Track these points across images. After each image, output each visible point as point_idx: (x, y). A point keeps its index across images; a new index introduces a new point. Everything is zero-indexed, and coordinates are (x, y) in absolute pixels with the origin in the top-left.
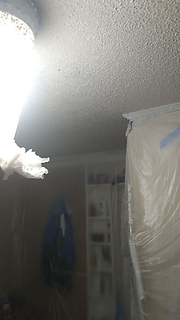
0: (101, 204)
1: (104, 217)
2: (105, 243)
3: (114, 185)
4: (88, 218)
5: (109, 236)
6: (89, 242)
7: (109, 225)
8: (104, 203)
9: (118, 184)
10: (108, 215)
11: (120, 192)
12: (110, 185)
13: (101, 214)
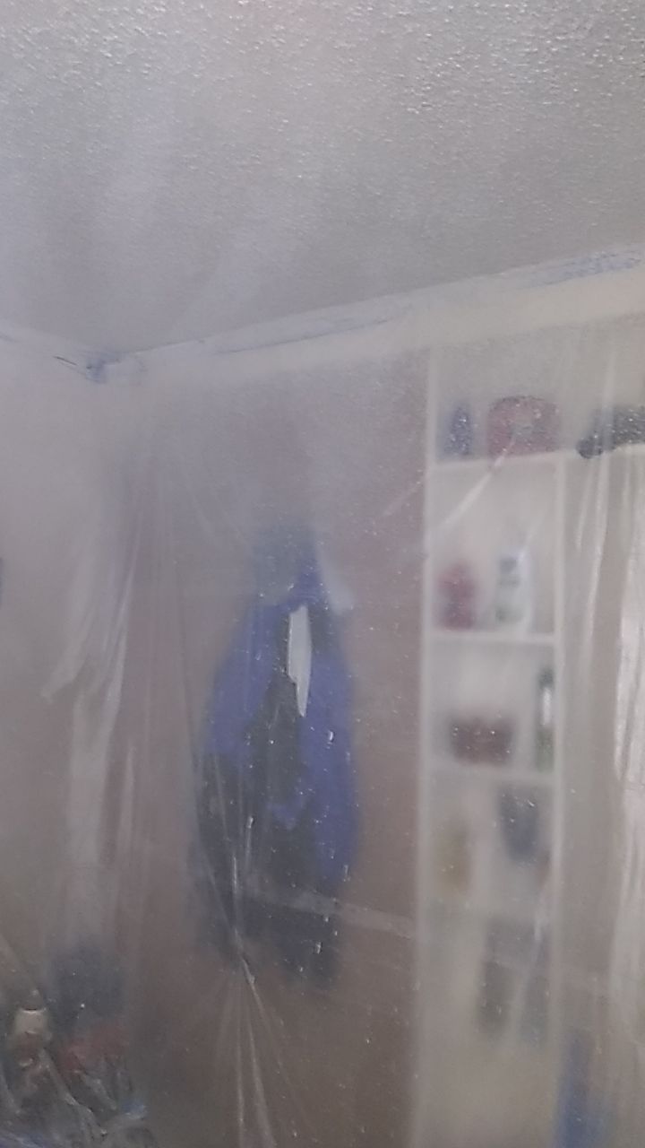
0: (508, 565)
1: (520, 632)
2: (519, 771)
3: (594, 459)
4: (432, 634)
5: (543, 738)
6: (432, 761)
7: (546, 679)
8: (522, 557)
9: (619, 449)
10: (544, 623)
11: (626, 493)
12: (565, 457)
13: (503, 616)
